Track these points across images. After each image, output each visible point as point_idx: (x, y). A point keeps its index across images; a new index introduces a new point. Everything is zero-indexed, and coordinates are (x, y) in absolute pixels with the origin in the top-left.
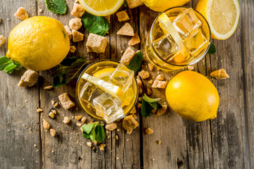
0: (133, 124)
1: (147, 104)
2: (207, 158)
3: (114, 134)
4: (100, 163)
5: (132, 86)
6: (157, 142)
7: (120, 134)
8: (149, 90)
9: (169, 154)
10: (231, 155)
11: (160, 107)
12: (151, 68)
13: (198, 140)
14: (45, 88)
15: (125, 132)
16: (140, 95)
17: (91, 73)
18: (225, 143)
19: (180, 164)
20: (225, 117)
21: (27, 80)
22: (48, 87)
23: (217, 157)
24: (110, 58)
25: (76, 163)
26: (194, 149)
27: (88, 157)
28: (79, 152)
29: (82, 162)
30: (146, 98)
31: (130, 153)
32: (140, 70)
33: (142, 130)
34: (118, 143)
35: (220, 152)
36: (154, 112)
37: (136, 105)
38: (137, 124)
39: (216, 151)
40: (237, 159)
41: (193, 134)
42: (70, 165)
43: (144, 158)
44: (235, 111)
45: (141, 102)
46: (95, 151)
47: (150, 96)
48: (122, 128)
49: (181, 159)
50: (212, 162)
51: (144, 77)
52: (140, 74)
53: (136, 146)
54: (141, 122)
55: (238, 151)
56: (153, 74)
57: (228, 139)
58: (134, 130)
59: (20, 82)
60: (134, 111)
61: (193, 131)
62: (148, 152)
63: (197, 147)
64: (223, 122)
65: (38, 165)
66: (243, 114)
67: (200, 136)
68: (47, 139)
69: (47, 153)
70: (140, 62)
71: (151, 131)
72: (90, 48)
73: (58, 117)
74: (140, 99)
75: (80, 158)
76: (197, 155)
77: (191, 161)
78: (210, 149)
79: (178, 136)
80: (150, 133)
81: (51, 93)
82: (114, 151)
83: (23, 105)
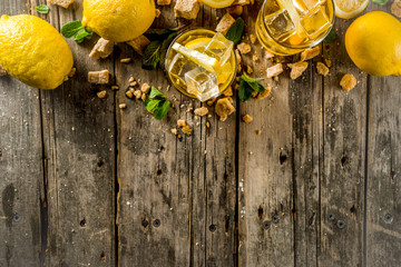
0: (228, 109)
1: (246, 85)
2: (316, 153)
3: (204, 121)
4: (187, 154)
5: (230, 60)
6: (257, 132)
7: (212, 121)
8: (249, 68)
9: (270, 147)
10: (345, 149)
11: (262, 89)
12: (253, 40)
13: (306, 131)
14: (122, 60)
15: (218, 118)
16: (238, 74)
17: (182, 43)
18: (340, 136)
19: (283, 159)
20: (342, 104)
21: (101, 49)
22: (126, 60)
23: (328, 151)
24: (202, 25)
25: (158, 153)
26: (301, 142)
27: (172, 147)
28: (162, 140)
29: (165, 152)
30: (245, 77)
31: (223, 144)
32: (239, 43)
33: (238, 118)
34: (209, 130)
35: (332, 146)
36: (254, 94)
37: (232, 86)
38: (233, 109)
39: (328, 145)
40: (352, 155)
41: (302, 124)
42: (151, 155)
43: (240, 150)
44: (355, 98)
45: (238, 83)
46: (181, 139)
47: (251, 75)
48: (214, 114)
49: (284, 153)
50: (322, 158)
51: (243, 52)
52: (239, 47)
53: (231, 136)
54: (238, 107)
55: (354, 146)
56: (255, 47)
57: (345, 131)
58: (229, 116)
59: (93, 52)
60: (229, 93)
61: (301, 120)
62: (245, 143)
63: (304, 140)
64: (339, 110)
65: (113, 153)
66: (364, 101)
67: (310, 126)
68: (123, 122)
69: (123, 140)
70: (240, 32)
71: (249, 118)
72: (178, 12)
74: (238, 78)
75: (162, 148)
76: (304, 149)
77: (297, 156)
78: (321, 143)
79: (283, 126)
80: (248, 121)
81: (129, 67)
82: (203, 140)
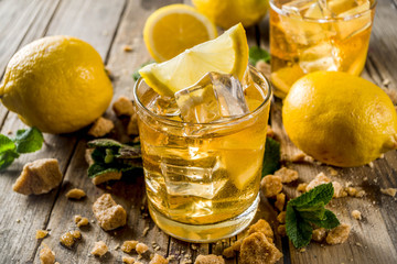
73: (80, 247)
83: (9, 228)
